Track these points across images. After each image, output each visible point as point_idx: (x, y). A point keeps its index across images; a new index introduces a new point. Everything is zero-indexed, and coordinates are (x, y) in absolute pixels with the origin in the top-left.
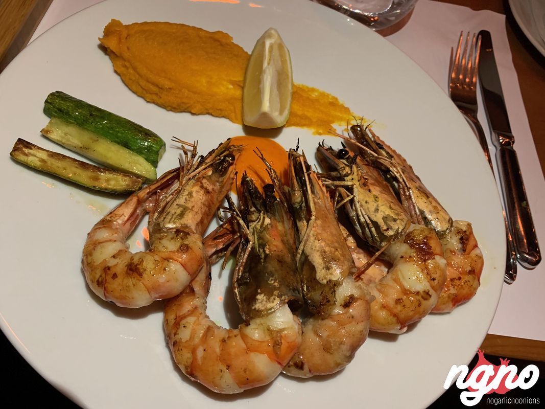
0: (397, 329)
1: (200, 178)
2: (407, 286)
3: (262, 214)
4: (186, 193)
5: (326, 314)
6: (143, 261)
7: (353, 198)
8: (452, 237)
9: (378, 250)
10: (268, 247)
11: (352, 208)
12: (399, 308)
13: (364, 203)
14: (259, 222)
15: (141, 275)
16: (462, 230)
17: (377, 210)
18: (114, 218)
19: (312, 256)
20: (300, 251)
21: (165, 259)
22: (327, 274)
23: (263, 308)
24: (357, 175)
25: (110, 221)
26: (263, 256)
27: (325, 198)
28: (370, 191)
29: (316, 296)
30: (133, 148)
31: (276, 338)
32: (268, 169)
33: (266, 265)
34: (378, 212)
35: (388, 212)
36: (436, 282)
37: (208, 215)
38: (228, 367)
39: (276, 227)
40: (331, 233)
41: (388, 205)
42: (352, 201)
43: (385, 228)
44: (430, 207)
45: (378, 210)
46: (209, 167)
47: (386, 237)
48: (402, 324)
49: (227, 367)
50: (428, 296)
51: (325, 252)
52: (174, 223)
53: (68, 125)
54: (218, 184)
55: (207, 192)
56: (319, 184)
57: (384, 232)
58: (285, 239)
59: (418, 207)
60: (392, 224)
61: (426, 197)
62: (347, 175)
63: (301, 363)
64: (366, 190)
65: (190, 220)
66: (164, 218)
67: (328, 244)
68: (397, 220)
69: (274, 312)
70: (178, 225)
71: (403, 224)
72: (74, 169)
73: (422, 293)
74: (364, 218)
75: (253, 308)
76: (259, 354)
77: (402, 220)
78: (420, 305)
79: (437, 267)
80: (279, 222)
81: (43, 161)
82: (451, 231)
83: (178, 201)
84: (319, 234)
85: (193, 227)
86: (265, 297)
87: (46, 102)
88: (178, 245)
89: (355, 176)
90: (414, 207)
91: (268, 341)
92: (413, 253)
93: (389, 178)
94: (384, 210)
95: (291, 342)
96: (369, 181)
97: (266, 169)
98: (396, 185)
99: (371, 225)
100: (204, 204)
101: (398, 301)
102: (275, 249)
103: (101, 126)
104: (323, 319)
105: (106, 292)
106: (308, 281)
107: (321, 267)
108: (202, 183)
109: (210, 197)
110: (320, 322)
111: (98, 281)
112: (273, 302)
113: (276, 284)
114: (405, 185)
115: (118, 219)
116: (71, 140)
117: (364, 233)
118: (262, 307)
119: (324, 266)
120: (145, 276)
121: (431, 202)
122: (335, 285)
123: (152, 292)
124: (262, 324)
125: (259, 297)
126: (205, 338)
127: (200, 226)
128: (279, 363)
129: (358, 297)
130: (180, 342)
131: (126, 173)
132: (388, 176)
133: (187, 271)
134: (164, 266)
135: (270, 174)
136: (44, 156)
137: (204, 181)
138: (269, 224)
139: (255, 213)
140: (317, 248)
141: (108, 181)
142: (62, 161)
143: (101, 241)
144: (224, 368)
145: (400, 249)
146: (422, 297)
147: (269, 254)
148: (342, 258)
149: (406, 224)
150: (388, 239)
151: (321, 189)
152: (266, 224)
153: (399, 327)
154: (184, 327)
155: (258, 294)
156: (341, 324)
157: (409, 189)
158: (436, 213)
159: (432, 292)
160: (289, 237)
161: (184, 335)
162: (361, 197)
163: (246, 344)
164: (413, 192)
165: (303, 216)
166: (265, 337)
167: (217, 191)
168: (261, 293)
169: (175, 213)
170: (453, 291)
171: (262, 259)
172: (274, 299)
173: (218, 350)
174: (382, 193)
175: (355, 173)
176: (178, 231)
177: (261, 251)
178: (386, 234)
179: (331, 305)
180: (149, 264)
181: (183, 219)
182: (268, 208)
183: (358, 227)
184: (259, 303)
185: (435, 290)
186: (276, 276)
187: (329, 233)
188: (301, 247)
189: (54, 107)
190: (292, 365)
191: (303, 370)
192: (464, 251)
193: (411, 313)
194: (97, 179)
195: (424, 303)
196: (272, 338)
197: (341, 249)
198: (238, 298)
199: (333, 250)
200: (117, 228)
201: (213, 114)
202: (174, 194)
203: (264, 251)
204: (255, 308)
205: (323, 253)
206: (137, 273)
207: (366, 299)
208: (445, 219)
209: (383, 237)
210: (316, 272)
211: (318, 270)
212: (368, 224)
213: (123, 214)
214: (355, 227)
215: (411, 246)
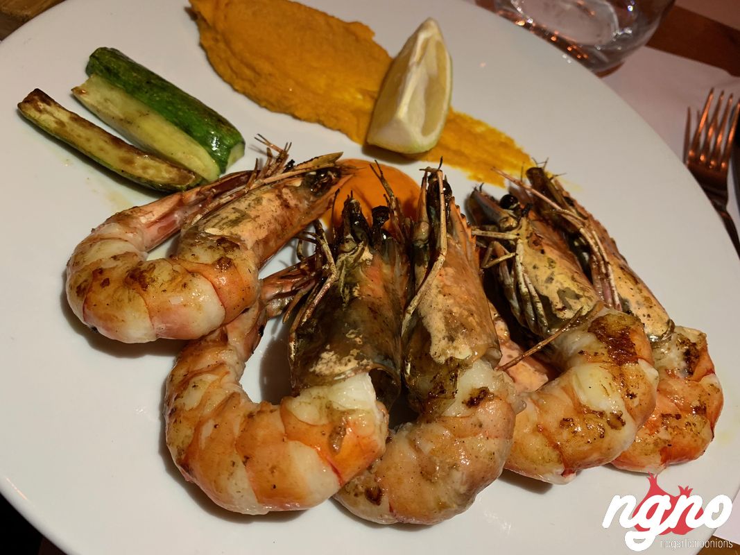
0: (557, 473)
1: (279, 185)
2: (583, 399)
3: (361, 245)
4: (253, 197)
5: (436, 412)
6: (154, 268)
7: (514, 257)
8: (672, 348)
9: (543, 339)
10: (358, 288)
11: (510, 273)
12: (565, 434)
13: (530, 268)
14: (353, 254)
15: (145, 287)
16: (689, 340)
17: (550, 279)
18: (137, 213)
19: (428, 318)
20: (411, 309)
21: (190, 273)
22: (448, 348)
23: (327, 372)
24: (526, 230)
25: (128, 216)
26: (348, 299)
27: (468, 244)
28: (543, 252)
29: (424, 383)
30: (195, 134)
31: (336, 423)
32: (387, 196)
33: (350, 311)
34: (551, 282)
35: (568, 284)
36: (636, 401)
37: (278, 236)
38: (247, 459)
39: (380, 268)
40: (468, 291)
41: (570, 275)
42: (511, 263)
43: (560, 306)
44: (639, 297)
45: (552, 279)
46: (299, 175)
47: (560, 320)
48: (566, 466)
49: (244, 460)
50: (619, 423)
51: (451, 313)
52: (221, 229)
53: (112, 89)
54: (306, 202)
55: (286, 205)
56: (461, 223)
57: (557, 312)
58: (391, 287)
59: (619, 295)
60: (571, 302)
61: (633, 281)
62: (510, 229)
63: (377, 490)
64: (536, 250)
65: (248, 233)
66: (208, 221)
67: (458, 303)
68: (581, 297)
69: (344, 379)
70: (226, 232)
71: (592, 304)
72: (102, 144)
73: (609, 415)
74: (527, 287)
75: (312, 370)
76: (303, 445)
77: (589, 298)
78: (602, 436)
79: (641, 376)
80: (387, 264)
81: (61, 123)
82: (670, 339)
83: (236, 205)
84: (448, 286)
85: (249, 244)
86: (334, 357)
87: (93, 56)
88: (217, 257)
89: (523, 231)
90: (612, 292)
91: (323, 425)
92: (601, 348)
93: (576, 247)
94: (562, 281)
95: (364, 438)
96: (544, 241)
97: (385, 195)
98: (586, 255)
99: (537, 299)
100: (276, 219)
101: (565, 422)
102: (370, 293)
103: (158, 99)
104: (428, 422)
105: (86, 306)
106: (416, 358)
107: (440, 336)
108: (280, 192)
109: (288, 214)
110: (423, 426)
111: (79, 287)
112: (346, 365)
113: (358, 340)
114: (601, 258)
115: (142, 216)
116: (111, 108)
117: (523, 310)
118: (326, 370)
119: (447, 334)
120: (150, 288)
121: (641, 291)
122: (459, 366)
123: (155, 318)
124: (319, 398)
125: (325, 355)
126: (222, 407)
127: (261, 246)
128: (336, 471)
129: (496, 394)
130: (182, 409)
131: (173, 163)
132: (576, 244)
133: (221, 300)
134: (185, 281)
135: (388, 201)
136: (64, 117)
137: (284, 191)
138: (370, 260)
139: (351, 242)
140: (440, 307)
141: (145, 168)
142: (88, 129)
143: (106, 237)
144: (239, 460)
145: (580, 340)
146: (608, 422)
147: (357, 297)
148: (478, 329)
149: (595, 305)
150: (562, 323)
151: (464, 230)
152: (364, 259)
153: (561, 470)
154: (195, 386)
155: (326, 350)
156: (459, 434)
157: (606, 264)
158: (647, 308)
159: (626, 417)
160: (397, 287)
161: (192, 399)
162: (528, 260)
163: (285, 426)
164: (613, 271)
165: (426, 259)
166: (320, 418)
167: (302, 210)
168: (330, 351)
169: (227, 217)
170: (663, 434)
171: (344, 303)
172: (349, 361)
173: (237, 430)
174: (561, 257)
175: (524, 228)
176: (222, 240)
177: (347, 291)
178: (560, 315)
179: (445, 398)
180: (163, 275)
181: (236, 228)
182: (373, 241)
183: (515, 303)
184: (323, 364)
185: (633, 417)
186: (361, 328)
187: (463, 289)
188: (414, 303)
189: (101, 63)
190: (361, 493)
191: (379, 504)
192: (691, 373)
193: (587, 447)
194: (130, 162)
195: (611, 433)
196: (332, 422)
197: (480, 315)
198: (292, 356)
199: (466, 313)
200: (135, 228)
201: (325, 123)
202: (234, 196)
203: (351, 292)
204: (314, 371)
205: (448, 316)
206: (140, 282)
207: (509, 401)
208: (661, 319)
209: (554, 320)
210: (430, 344)
211: (435, 341)
212: (532, 297)
213: (151, 212)
214: (511, 301)
215: (600, 338)
